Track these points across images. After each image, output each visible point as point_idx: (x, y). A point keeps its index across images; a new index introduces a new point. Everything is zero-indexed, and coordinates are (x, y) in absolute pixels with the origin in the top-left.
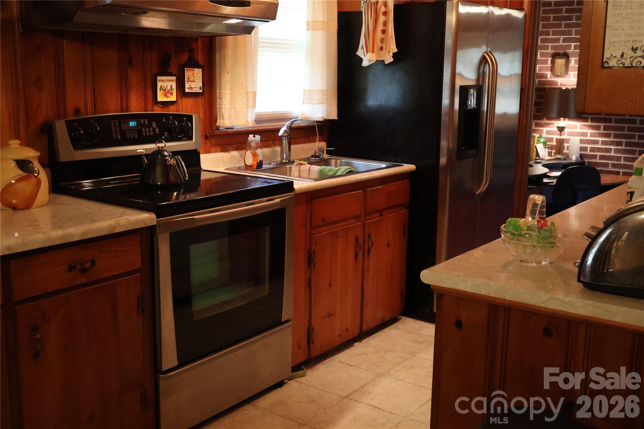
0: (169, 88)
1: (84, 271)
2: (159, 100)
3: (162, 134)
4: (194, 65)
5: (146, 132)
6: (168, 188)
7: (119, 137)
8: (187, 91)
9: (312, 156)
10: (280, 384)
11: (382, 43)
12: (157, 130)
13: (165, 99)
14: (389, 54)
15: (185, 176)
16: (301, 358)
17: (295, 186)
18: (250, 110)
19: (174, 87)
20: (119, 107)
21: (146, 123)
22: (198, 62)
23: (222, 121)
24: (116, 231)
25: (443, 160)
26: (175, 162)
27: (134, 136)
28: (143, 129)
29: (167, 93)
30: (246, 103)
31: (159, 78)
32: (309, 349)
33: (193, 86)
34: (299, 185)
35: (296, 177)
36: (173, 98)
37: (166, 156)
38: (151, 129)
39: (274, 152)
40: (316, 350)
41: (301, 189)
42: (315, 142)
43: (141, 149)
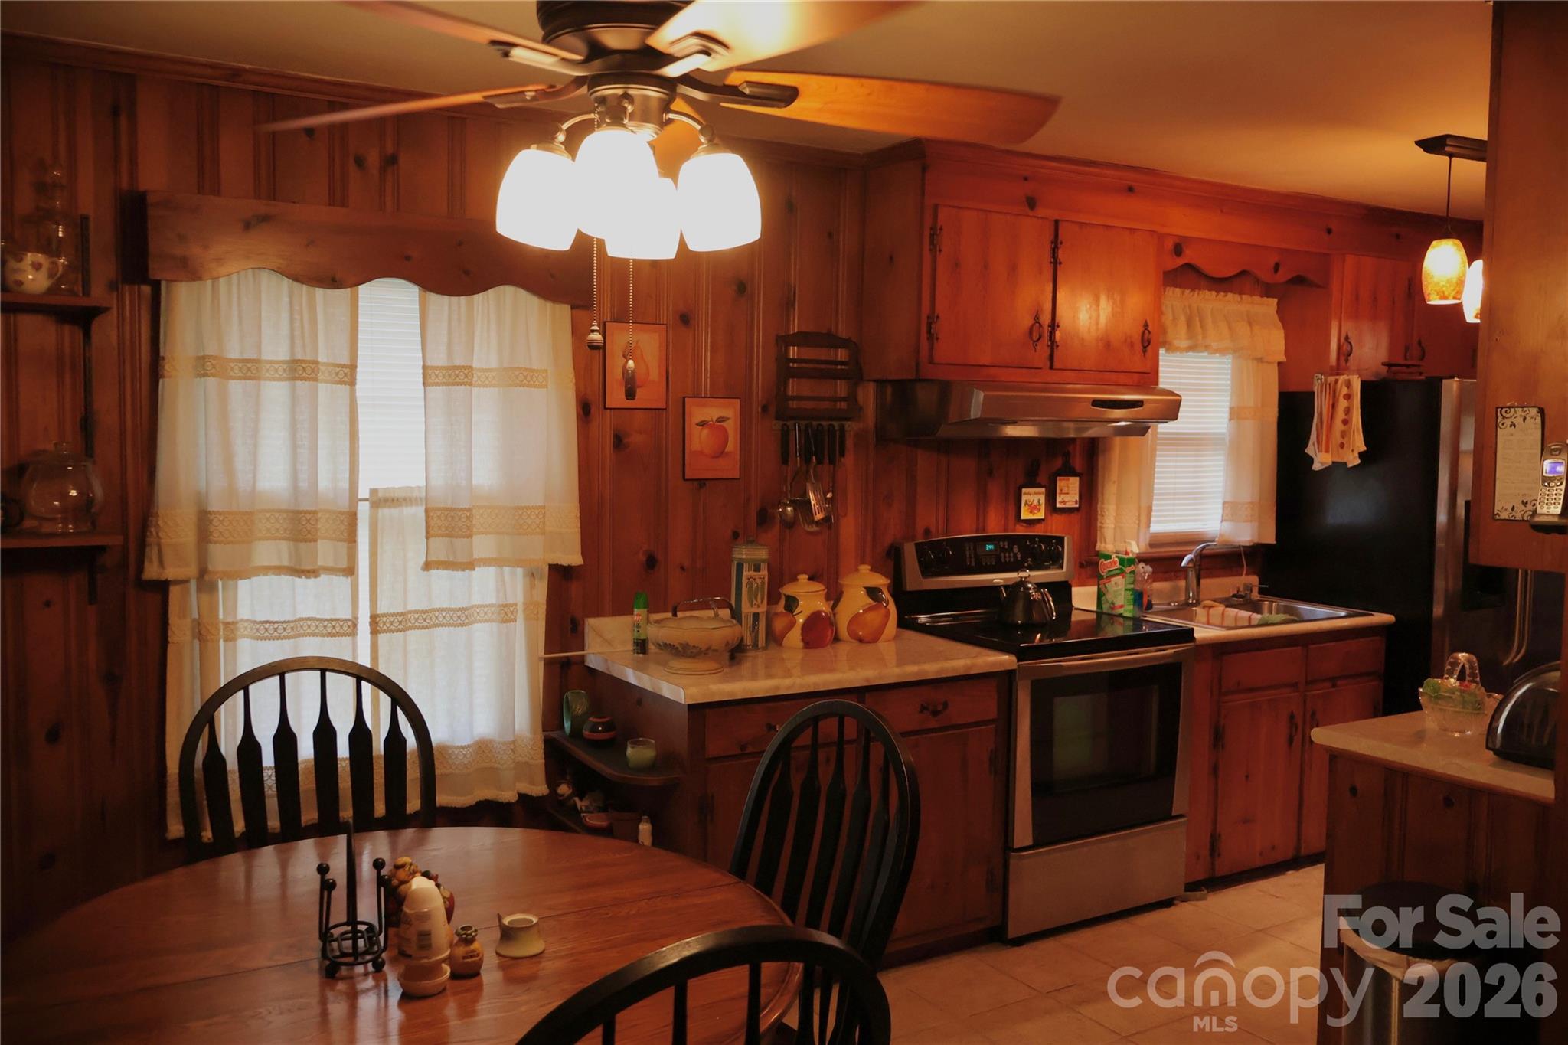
0: (1036, 502)
1: (935, 713)
2: (1023, 517)
3: (1024, 559)
4: (1069, 472)
5: (1005, 557)
6: (1030, 628)
7: (973, 564)
8: (1058, 505)
9: (1234, 596)
10: (1167, 903)
11: (1343, 438)
12: (1019, 556)
13: (1031, 517)
14: (1353, 454)
15: (1052, 614)
16: (1200, 875)
17: (1196, 635)
18: (1142, 530)
19: (1043, 501)
20: (974, 527)
21: (1006, 547)
22: (1074, 468)
23: (1103, 545)
24: (972, 672)
25: (1438, 610)
26: (1040, 597)
27: (991, 563)
28: (1002, 554)
29: (1033, 508)
30: (1137, 522)
31: (1024, 490)
32: (1213, 864)
33: (1066, 500)
34: (1201, 633)
35: (1204, 624)
36: (1041, 515)
37: (1030, 589)
38: (1012, 554)
39: (1176, 590)
40: (1223, 868)
41: (1204, 639)
42: (1241, 575)
43: (998, 578)
